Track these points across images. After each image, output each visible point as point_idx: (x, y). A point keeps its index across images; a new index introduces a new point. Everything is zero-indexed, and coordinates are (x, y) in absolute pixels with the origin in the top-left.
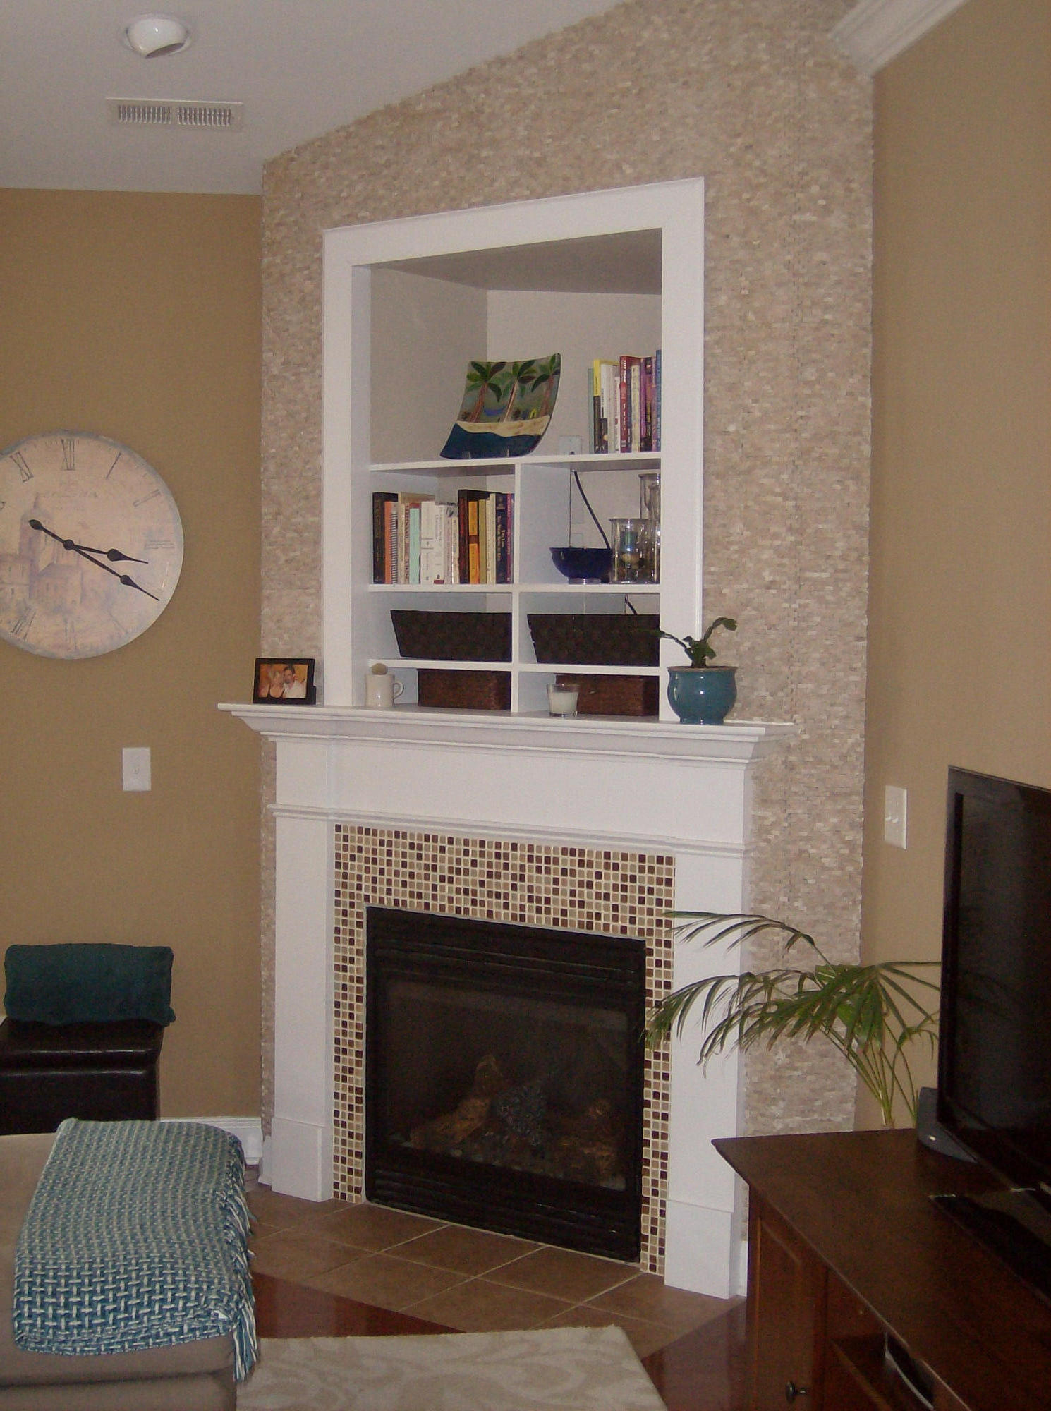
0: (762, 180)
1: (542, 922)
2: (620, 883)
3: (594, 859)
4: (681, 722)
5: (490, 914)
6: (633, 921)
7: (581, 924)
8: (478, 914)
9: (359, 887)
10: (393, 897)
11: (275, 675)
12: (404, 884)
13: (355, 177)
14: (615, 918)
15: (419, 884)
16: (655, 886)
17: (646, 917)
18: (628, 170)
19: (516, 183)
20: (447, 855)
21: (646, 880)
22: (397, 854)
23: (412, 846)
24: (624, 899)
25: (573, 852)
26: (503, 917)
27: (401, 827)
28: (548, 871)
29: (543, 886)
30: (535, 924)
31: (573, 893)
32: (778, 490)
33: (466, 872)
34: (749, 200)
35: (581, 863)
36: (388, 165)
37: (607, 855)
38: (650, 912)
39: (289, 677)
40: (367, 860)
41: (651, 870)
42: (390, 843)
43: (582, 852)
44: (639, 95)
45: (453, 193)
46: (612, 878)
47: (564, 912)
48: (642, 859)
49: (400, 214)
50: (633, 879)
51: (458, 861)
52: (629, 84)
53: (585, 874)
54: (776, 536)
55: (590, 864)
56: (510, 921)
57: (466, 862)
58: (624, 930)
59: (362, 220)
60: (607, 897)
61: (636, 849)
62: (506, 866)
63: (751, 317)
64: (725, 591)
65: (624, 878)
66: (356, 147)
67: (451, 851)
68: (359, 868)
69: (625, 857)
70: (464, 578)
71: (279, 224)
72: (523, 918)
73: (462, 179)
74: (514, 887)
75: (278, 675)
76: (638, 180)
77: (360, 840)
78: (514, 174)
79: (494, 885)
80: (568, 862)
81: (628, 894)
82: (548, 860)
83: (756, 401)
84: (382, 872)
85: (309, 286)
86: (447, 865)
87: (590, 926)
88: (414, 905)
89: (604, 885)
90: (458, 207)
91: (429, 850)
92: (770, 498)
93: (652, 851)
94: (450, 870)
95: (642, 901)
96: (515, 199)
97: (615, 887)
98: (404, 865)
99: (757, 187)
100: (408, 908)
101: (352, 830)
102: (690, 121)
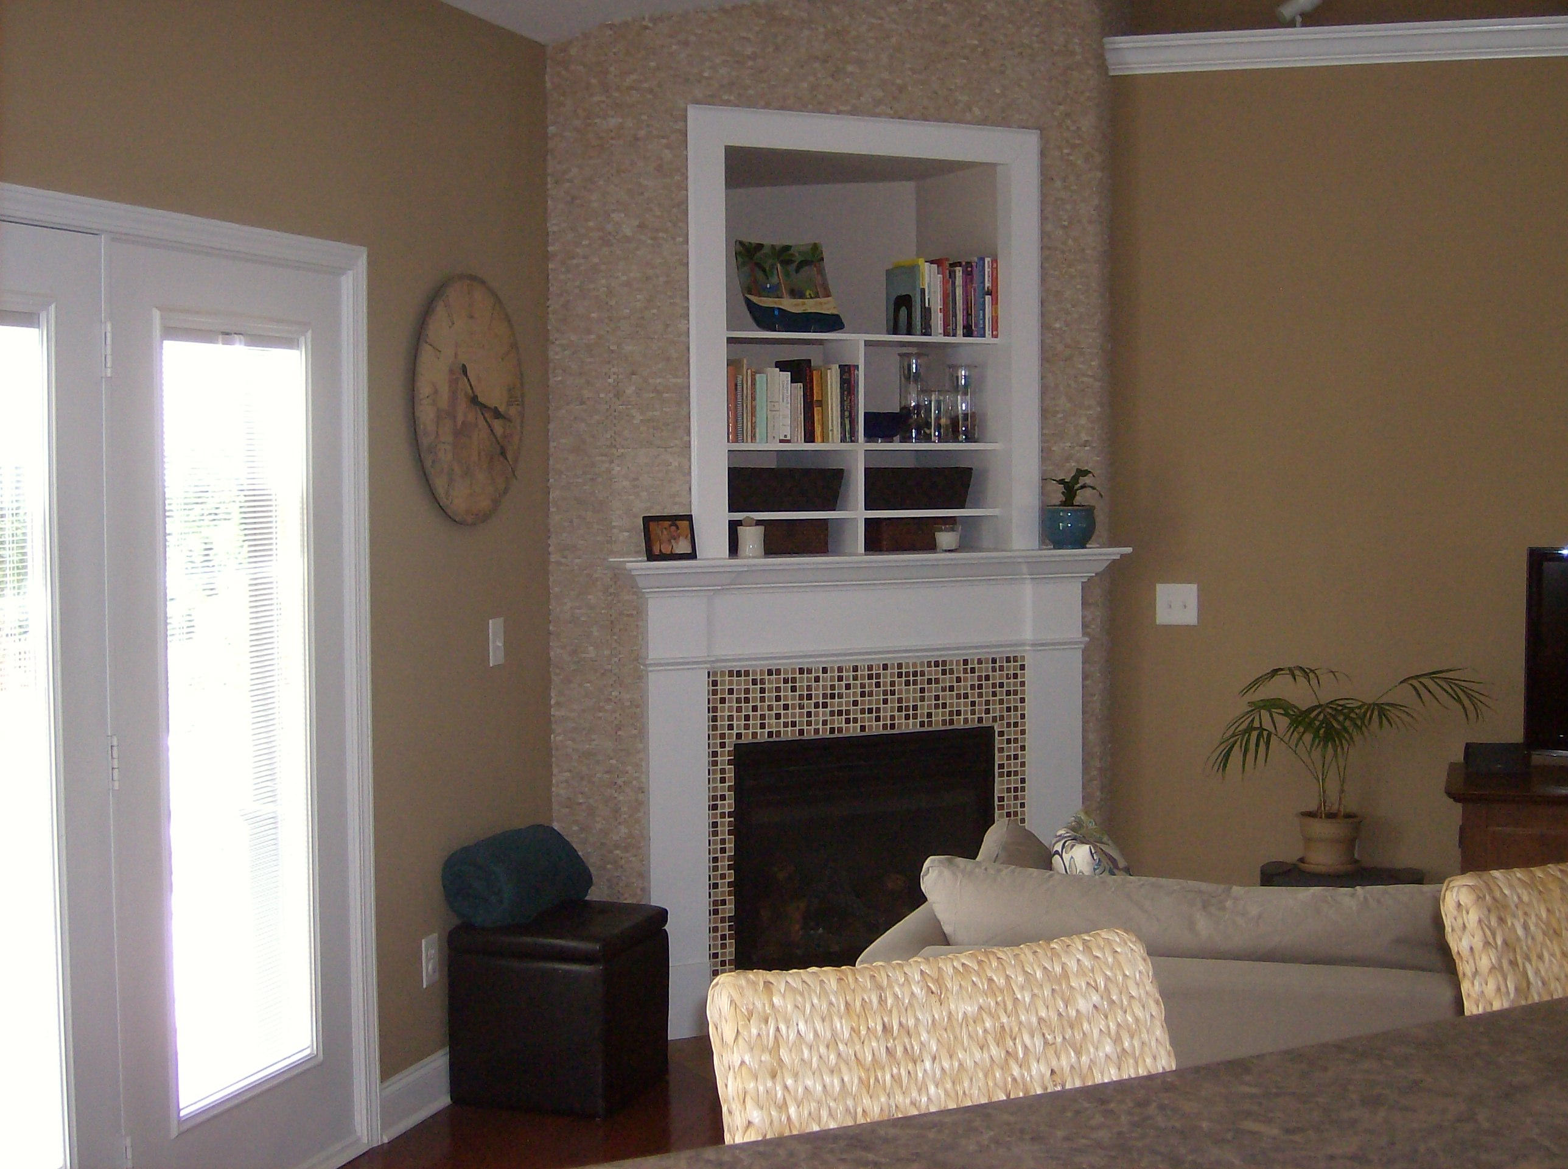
0: (1077, 142)
1: (911, 726)
2: (977, 683)
3: (954, 667)
4: (1055, 548)
5: (863, 728)
6: (987, 711)
7: (944, 722)
8: (853, 730)
9: (731, 727)
10: (767, 730)
11: (662, 532)
12: (778, 716)
13: (718, 61)
14: (973, 713)
15: (795, 714)
16: (1005, 681)
17: (998, 706)
18: (976, 111)
19: (878, 102)
20: (821, 683)
21: (997, 677)
22: (770, 691)
23: (786, 681)
24: (980, 695)
25: (937, 664)
26: (875, 728)
27: (773, 665)
28: (915, 683)
29: (911, 695)
30: (904, 730)
31: (937, 698)
32: (1090, 373)
33: (840, 696)
34: (1068, 154)
35: (944, 672)
36: (754, 57)
37: (966, 662)
38: (1001, 702)
39: (675, 534)
40: (738, 700)
41: (1001, 668)
42: (762, 682)
43: (944, 663)
44: (985, 53)
45: (821, 97)
46: (971, 680)
47: (929, 715)
48: (994, 661)
49: (767, 106)
50: (987, 678)
51: (833, 687)
52: (976, 42)
53: (947, 681)
54: (1089, 407)
55: (952, 672)
56: (882, 732)
57: (840, 687)
58: (980, 720)
59: (726, 103)
60: (966, 696)
61: (986, 654)
62: (878, 685)
63: (1070, 242)
64: (1054, 448)
65: (980, 678)
66: (719, 33)
67: (825, 680)
68: (730, 709)
69: (980, 662)
70: (810, 437)
71: (631, 88)
72: (893, 726)
73: (829, 87)
74: (885, 702)
75: (665, 532)
76: (984, 122)
77: (731, 682)
78: (879, 94)
79: (866, 703)
80: (934, 673)
81: (984, 690)
82: (915, 674)
83: (1073, 306)
84: (755, 709)
85: (667, 155)
86: (821, 692)
87: (952, 722)
88: (789, 734)
89: (964, 687)
90: (825, 111)
91: (803, 682)
92: (1085, 379)
93: (1001, 653)
94: (825, 696)
95: (994, 694)
96: (878, 115)
97: (972, 687)
98: (778, 699)
99: (1074, 147)
100: (783, 738)
101: (723, 674)
102: (1024, 84)
